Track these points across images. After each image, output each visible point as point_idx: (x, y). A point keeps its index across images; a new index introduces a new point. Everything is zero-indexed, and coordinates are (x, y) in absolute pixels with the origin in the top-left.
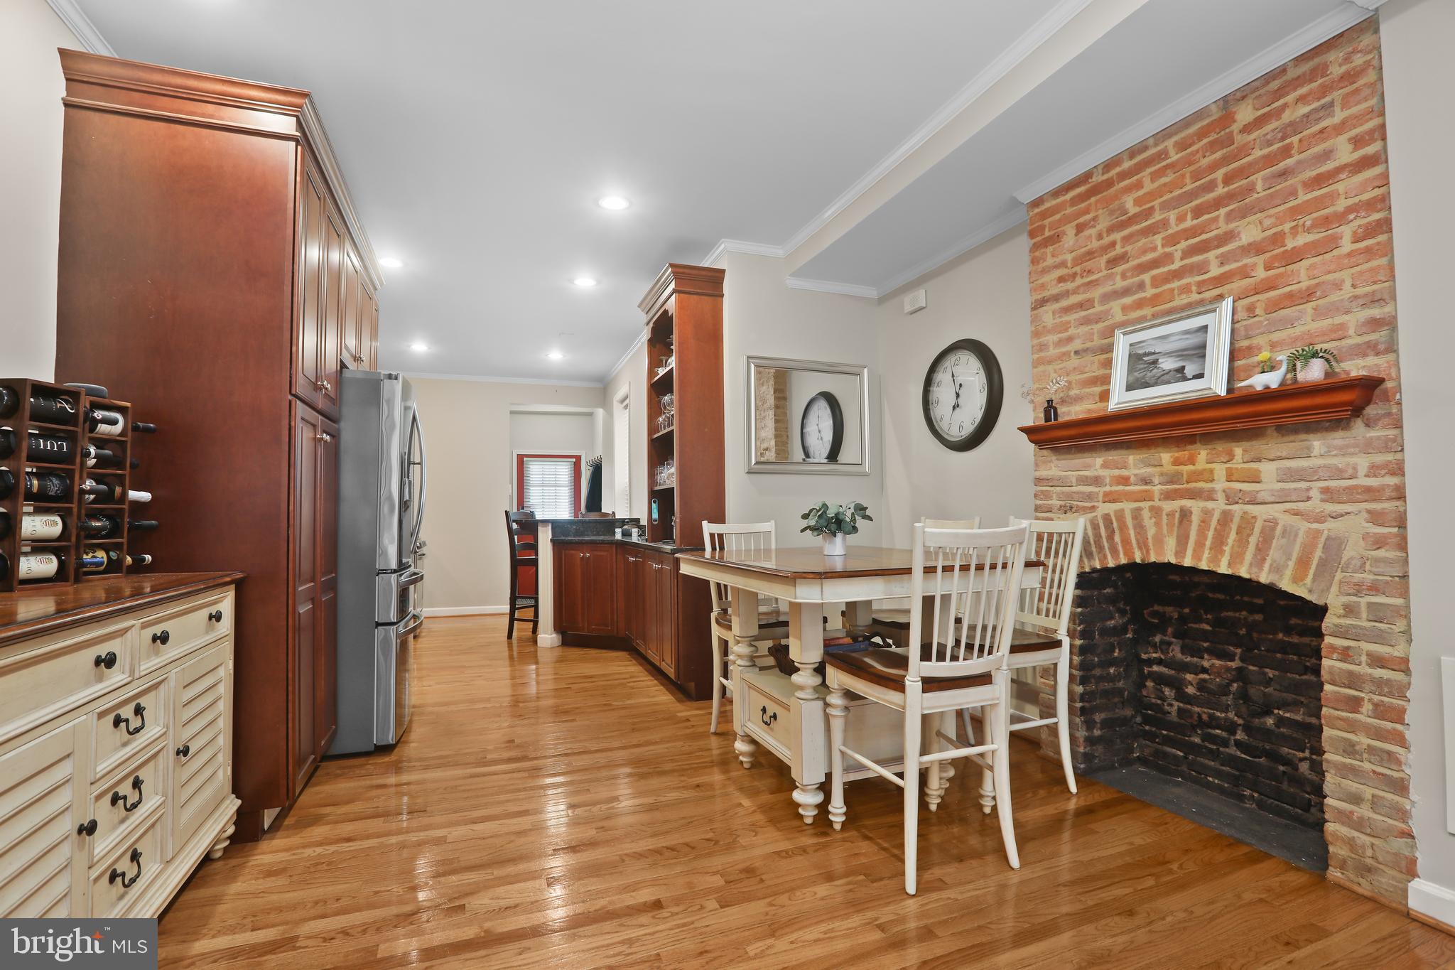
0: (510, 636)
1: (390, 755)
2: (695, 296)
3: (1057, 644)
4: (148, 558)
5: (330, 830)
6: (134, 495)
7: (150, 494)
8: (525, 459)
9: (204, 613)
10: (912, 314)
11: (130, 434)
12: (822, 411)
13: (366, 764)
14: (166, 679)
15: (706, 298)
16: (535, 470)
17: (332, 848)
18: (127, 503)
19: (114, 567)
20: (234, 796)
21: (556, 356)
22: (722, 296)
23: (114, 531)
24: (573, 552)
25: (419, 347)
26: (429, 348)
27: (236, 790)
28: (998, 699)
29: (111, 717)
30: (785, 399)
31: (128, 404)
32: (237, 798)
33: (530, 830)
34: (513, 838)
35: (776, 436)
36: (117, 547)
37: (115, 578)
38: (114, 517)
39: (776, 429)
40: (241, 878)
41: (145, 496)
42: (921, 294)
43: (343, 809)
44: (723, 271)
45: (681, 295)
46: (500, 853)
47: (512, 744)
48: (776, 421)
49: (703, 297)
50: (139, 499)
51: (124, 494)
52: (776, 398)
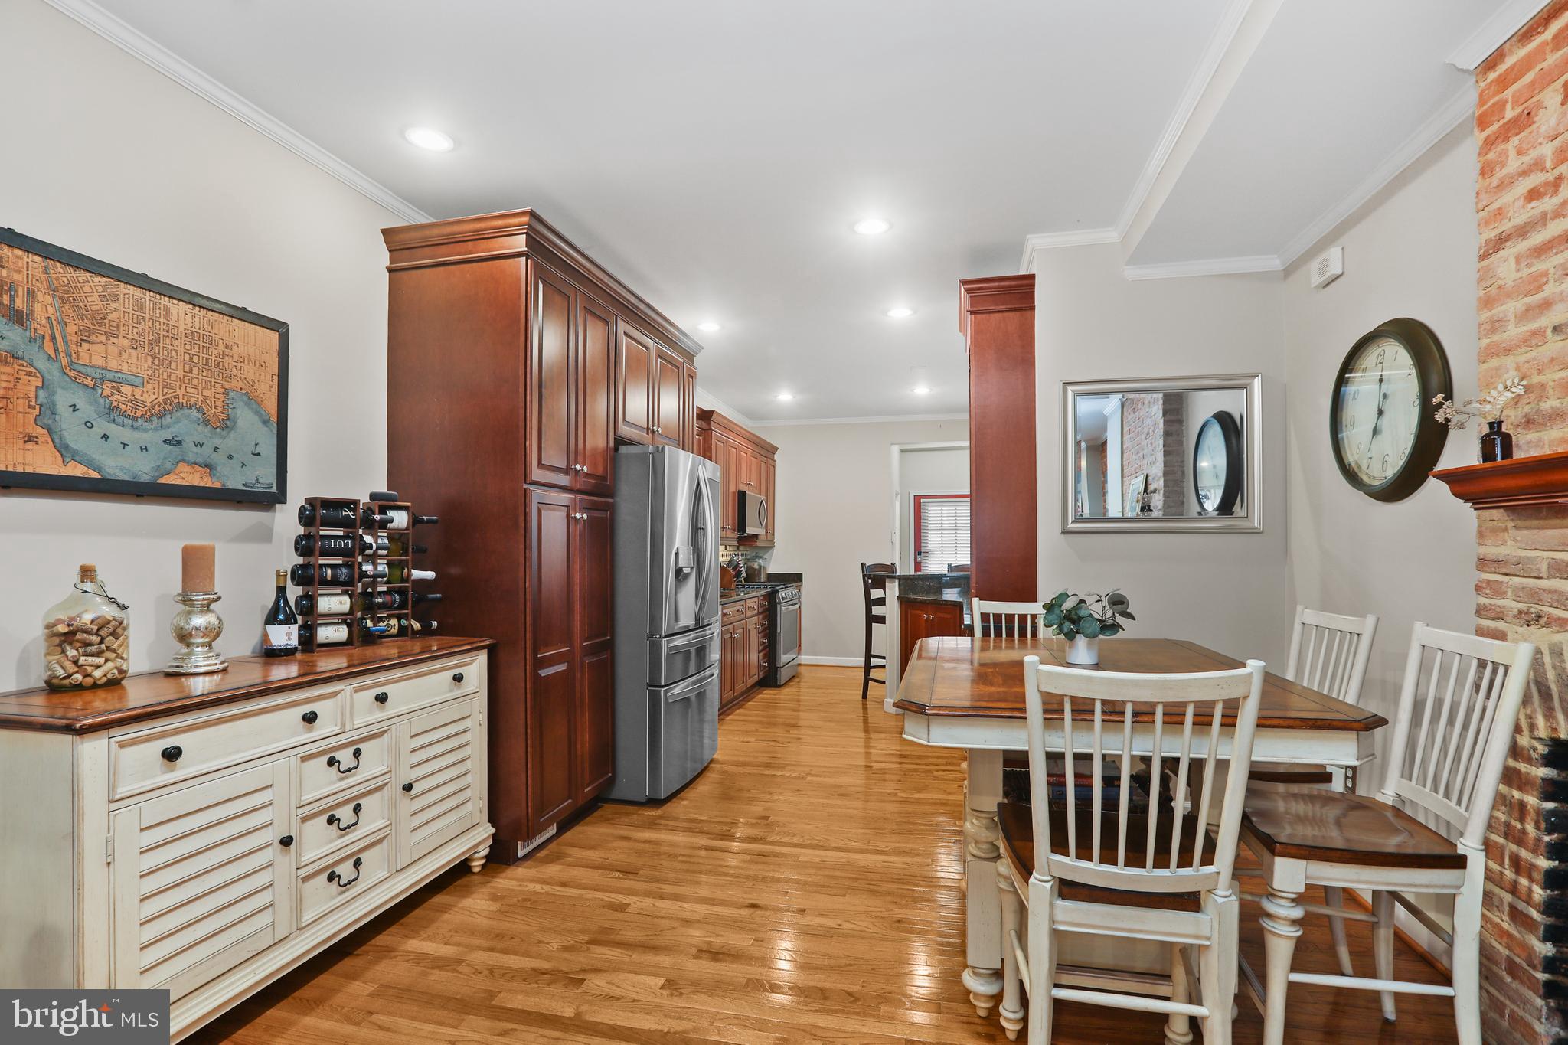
0: (865, 696)
1: (658, 808)
2: (996, 315)
3: (1459, 862)
4: (435, 624)
5: (560, 871)
6: (417, 574)
7: (434, 573)
8: (922, 500)
9: (451, 673)
10: (1325, 287)
11: (411, 528)
12: (1215, 439)
13: (634, 814)
14: (389, 729)
15: (1011, 314)
16: (934, 513)
17: (547, 888)
18: (410, 582)
19: (403, 631)
20: (490, 824)
21: (922, 390)
22: (1033, 308)
23: (403, 605)
24: (919, 612)
25: (785, 397)
26: (794, 397)
27: (492, 819)
28: (1208, 939)
29: (326, 758)
30: (1180, 422)
31: (409, 504)
32: (492, 826)
33: (699, 922)
34: (675, 924)
35: (1165, 474)
36: (405, 617)
37: (402, 641)
38: (401, 592)
39: (1165, 465)
40: (474, 896)
41: (430, 575)
42: (1334, 254)
43: (584, 854)
44: (1032, 277)
45: (979, 316)
46: (655, 937)
47: (764, 822)
48: (1166, 453)
49: (1006, 314)
50: (426, 578)
51: (409, 574)
52: (1165, 422)
